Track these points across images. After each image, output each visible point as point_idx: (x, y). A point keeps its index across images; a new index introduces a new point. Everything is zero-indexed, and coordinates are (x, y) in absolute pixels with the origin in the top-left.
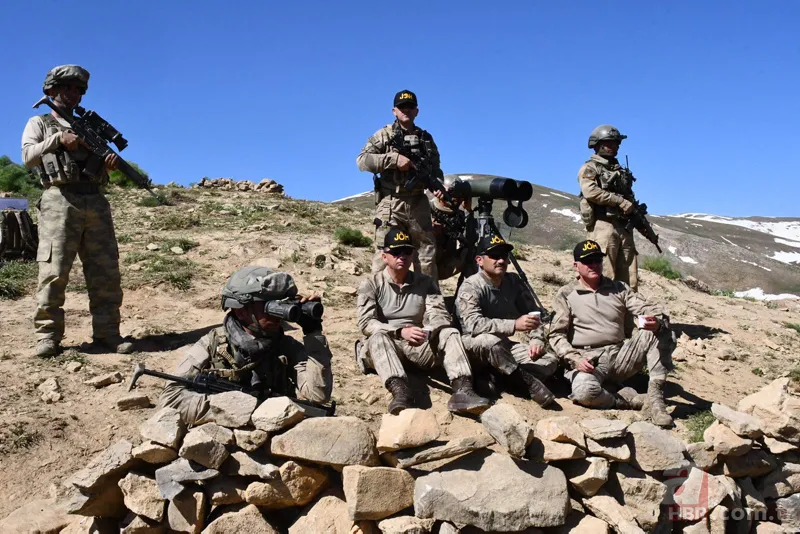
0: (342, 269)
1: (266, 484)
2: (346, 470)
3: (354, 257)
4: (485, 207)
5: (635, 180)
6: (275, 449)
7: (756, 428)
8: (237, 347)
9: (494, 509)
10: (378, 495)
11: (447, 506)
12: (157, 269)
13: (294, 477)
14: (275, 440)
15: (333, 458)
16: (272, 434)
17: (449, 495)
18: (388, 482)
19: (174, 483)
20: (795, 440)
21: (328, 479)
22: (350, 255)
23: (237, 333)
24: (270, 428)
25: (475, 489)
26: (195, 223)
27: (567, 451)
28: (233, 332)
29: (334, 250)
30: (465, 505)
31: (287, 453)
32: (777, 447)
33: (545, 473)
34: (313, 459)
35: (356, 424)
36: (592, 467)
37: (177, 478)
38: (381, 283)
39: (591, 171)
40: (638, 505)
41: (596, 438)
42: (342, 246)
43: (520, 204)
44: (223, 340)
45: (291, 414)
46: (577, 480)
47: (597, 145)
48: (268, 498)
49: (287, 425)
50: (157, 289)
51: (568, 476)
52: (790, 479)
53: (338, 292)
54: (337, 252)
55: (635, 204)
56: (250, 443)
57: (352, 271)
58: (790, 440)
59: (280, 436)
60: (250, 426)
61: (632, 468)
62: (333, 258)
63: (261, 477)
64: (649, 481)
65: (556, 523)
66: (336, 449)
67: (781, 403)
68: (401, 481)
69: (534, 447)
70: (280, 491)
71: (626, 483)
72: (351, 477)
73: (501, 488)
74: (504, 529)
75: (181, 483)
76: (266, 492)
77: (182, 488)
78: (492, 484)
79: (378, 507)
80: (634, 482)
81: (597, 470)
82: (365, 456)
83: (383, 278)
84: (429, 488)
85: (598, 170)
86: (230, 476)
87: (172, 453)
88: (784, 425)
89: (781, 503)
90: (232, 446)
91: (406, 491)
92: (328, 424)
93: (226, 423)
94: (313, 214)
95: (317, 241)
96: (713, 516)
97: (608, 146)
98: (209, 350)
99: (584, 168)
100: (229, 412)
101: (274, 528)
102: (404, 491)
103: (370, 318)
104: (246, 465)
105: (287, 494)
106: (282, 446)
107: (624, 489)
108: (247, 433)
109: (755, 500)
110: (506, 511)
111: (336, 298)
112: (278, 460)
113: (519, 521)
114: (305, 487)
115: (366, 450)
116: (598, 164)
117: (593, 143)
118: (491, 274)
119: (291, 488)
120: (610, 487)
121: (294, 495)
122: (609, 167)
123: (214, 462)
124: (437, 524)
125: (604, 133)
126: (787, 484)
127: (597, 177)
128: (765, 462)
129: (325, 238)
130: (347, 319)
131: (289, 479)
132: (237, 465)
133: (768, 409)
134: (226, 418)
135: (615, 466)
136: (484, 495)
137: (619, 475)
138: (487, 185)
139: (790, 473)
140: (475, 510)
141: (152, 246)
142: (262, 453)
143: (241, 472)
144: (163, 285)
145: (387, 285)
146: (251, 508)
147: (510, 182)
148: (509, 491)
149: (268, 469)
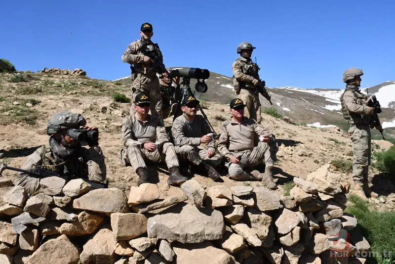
0: (115, 114)
1: (71, 224)
2: (112, 215)
3: (122, 107)
4: (186, 82)
5: (259, 69)
6: (75, 206)
7: (314, 189)
8: (56, 154)
9: (187, 232)
10: (129, 227)
11: (164, 232)
12: (18, 115)
13: (85, 220)
14: (75, 201)
15: (106, 210)
16: (73, 198)
17: (164, 226)
18: (134, 220)
19: (21, 225)
20: (333, 194)
21: (103, 220)
22: (119, 107)
23: (56, 146)
24: (72, 195)
25: (177, 223)
26: (39, 91)
27: (223, 203)
28: (54, 146)
29: (111, 104)
30: (173, 231)
31: (82, 207)
32: (324, 197)
33: (213, 213)
34: (95, 210)
35: (117, 192)
36: (235, 210)
37: (23, 222)
38: (134, 120)
39: (238, 65)
40: (258, 228)
41: (238, 195)
42: (115, 102)
43: (203, 81)
44: (49, 150)
45: (83, 188)
46: (228, 216)
47: (241, 52)
48: (72, 231)
49: (81, 193)
50: (18, 125)
51: (224, 214)
52: (330, 213)
53: (113, 125)
54: (113, 105)
55: (260, 81)
56: (62, 203)
57: (120, 115)
58: (330, 194)
59: (78, 199)
60: (62, 194)
61: (255, 209)
62: (111, 108)
63: (68, 220)
64: (264, 215)
65: (218, 238)
66: (107, 205)
67: (326, 176)
68: (140, 220)
69: (207, 201)
70: (78, 227)
71: (252, 217)
72: (115, 219)
73: (191, 222)
74: (193, 242)
75: (25, 225)
76: (71, 228)
77: (26, 227)
78: (186, 220)
79: (129, 234)
80: (256, 216)
81: (238, 211)
82: (122, 208)
83: (135, 118)
84: (155, 223)
85: (242, 64)
86: (51, 220)
87: (20, 209)
88: (328, 187)
89: (326, 224)
90: (52, 205)
91: (143, 225)
92: (103, 192)
93: (49, 193)
94: (101, 86)
95: (103, 100)
96: (293, 232)
97: (247, 52)
98: (41, 156)
99: (235, 63)
100: (50, 188)
101: (75, 246)
102: (142, 225)
103: (128, 138)
104: (60, 214)
105: (82, 228)
106: (79, 204)
107: (251, 220)
108: (60, 198)
109: (314, 223)
110: (193, 233)
111: (112, 128)
112: (77, 211)
113: (200, 238)
114: (91, 225)
115: (122, 205)
116: (242, 61)
117: (240, 51)
118: (189, 115)
119: (84, 225)
120: (245, 219)
121: (86, 229)
122: (247, 63)
123: (43, 213)
124: (159, 241)
125: (245, 46)
126: (329, 215)
127: (241, 68)
128: (319, 205)
129: (107, 98)
130: (117, 139)
131: (83, 221)
132: (55, 214)
133: (320, 179)
134: (49, 190)
135: (247, 209)
136: (182, 225)
137: (249, 213)
138: (187, 71)
139: (330, 210)
140: (177, 233)
141: (15, 103)
142: (68, 208)
143: (58, 218)
144: (21, 123)
145: (137, 121)
146: (63, 236)
147: (198, 70)
148: (195, 223)
149: (72, 216)
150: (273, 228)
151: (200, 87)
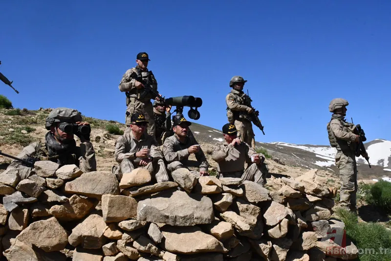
0: (109, 143)
1: (62, 205)
2: (103, 196)
3: (115, 138)
4: (179, 110)
6: (67, 188)
7: (302, 186)
8: (50, 147)
9: (177, 215)
10: (119, 209)
11: (153, 214)
12: (12, 139)
13: (76, 203)
14: (67, 184)
15: (97, 192)
16: (66, 181)
17: (154, 208)
18: (124, 203)
19: (12, 203)
20: (320, 195)
21: (91, 203)
22: (113, 138)
23: (51, 140)
24: (64, 178)
25: (167, 205)
26: (35, 123)
27: (213, 189)
28: (49, 140)
29: (105, 134)
30: (162, 212)
31: (74, 190)
32: (312, 199)
33: (202, 199)
34: (87, 192)
35: (109, 175)
36: (225, 197)
37: (14, 200)
38: (129, 139)
39: (232, 97)
40: (247, 217)
41: (227, 184)
42: (109, 134)
43: (196, 109)
44: (44, 145)
45: (76, 172)
46: (217, 203)
47: (233, 85)
48: (62, 212)
49: (74, 177)
50: (12, 146)
51: (214, 201)
52: (318, 213)
53: (106, 151)
54: (107, 136)
55: (253, 110)
56: (54, 184)
57: (114, 144)
58: (318, 195)
59: (70, 182)
60: (54, 176)
61: (243, 199)
62: (104, 138)
63: (59, 201)
64: (252, 206)
65: (207, 222)
66: (98, 187)
67: (314, 178)
68: (131, 203)
69: (197, 186)
70: (68, 209)
71: (241, 206)
73: (180, 205)
74: (182, 225)
75: (16, 203)
76: (61, 209)
77: (17, 205)
78: (176, 204)
79: (119, 215)
80: (245, 206)
81: (227, 198)
82: (113, 190)
83: (130, 137)
84: (145, 205)
85: (235, 96)
86: (42, 201)
87: (12, 189)
88: (315, 188)
89: (314, 224)
90: (45, 186)
91: (133, 208)
92: (95, 175)
93: (42, 175)
94: (96, 122)
95: (97, 132)
96: (282, 224)
98: (36, 148)
100: (44, 169)
101: (64, 229)
102: (132, 208)
104: (52, 196)
105: (73, 211)
106: (71, 186)
107: (240, 209)
108: (53, 179)
109: (302, 221)
110: (182, 215)
111: (105, 153)
112: (69, 194)
113: (189, 221)
114: (82, 209)
115: (114, 187)
116: (235, 94)
117: (231, 84)
119: (75, 208)
120: (233, 207)
121: (76, 212)
122: (239, 95)
123: (35, 194)
124: (148, 224)
125: (237, 79)
126: (317, 215)
127: (235, 99)
128: (307, 203)
129: (101, 130)
130: (109, 161)
131: (73, 203)
132: (47, 197)
133: (308, 181)
134: (42, 172)
135: (236, 197)
136: (172, 208)
137: (238, 203)
138: (181, 99)
139: (318, 210)
140: (167, 215)
142: (60, 190)
143: (49, 200)
144: (15, 144)
145: (132, 139)
146: (53, 218)
147: (191, 98)
148: (185, 206)
149: (63, 198)
150: (261, 219)
151: (193, 114)
